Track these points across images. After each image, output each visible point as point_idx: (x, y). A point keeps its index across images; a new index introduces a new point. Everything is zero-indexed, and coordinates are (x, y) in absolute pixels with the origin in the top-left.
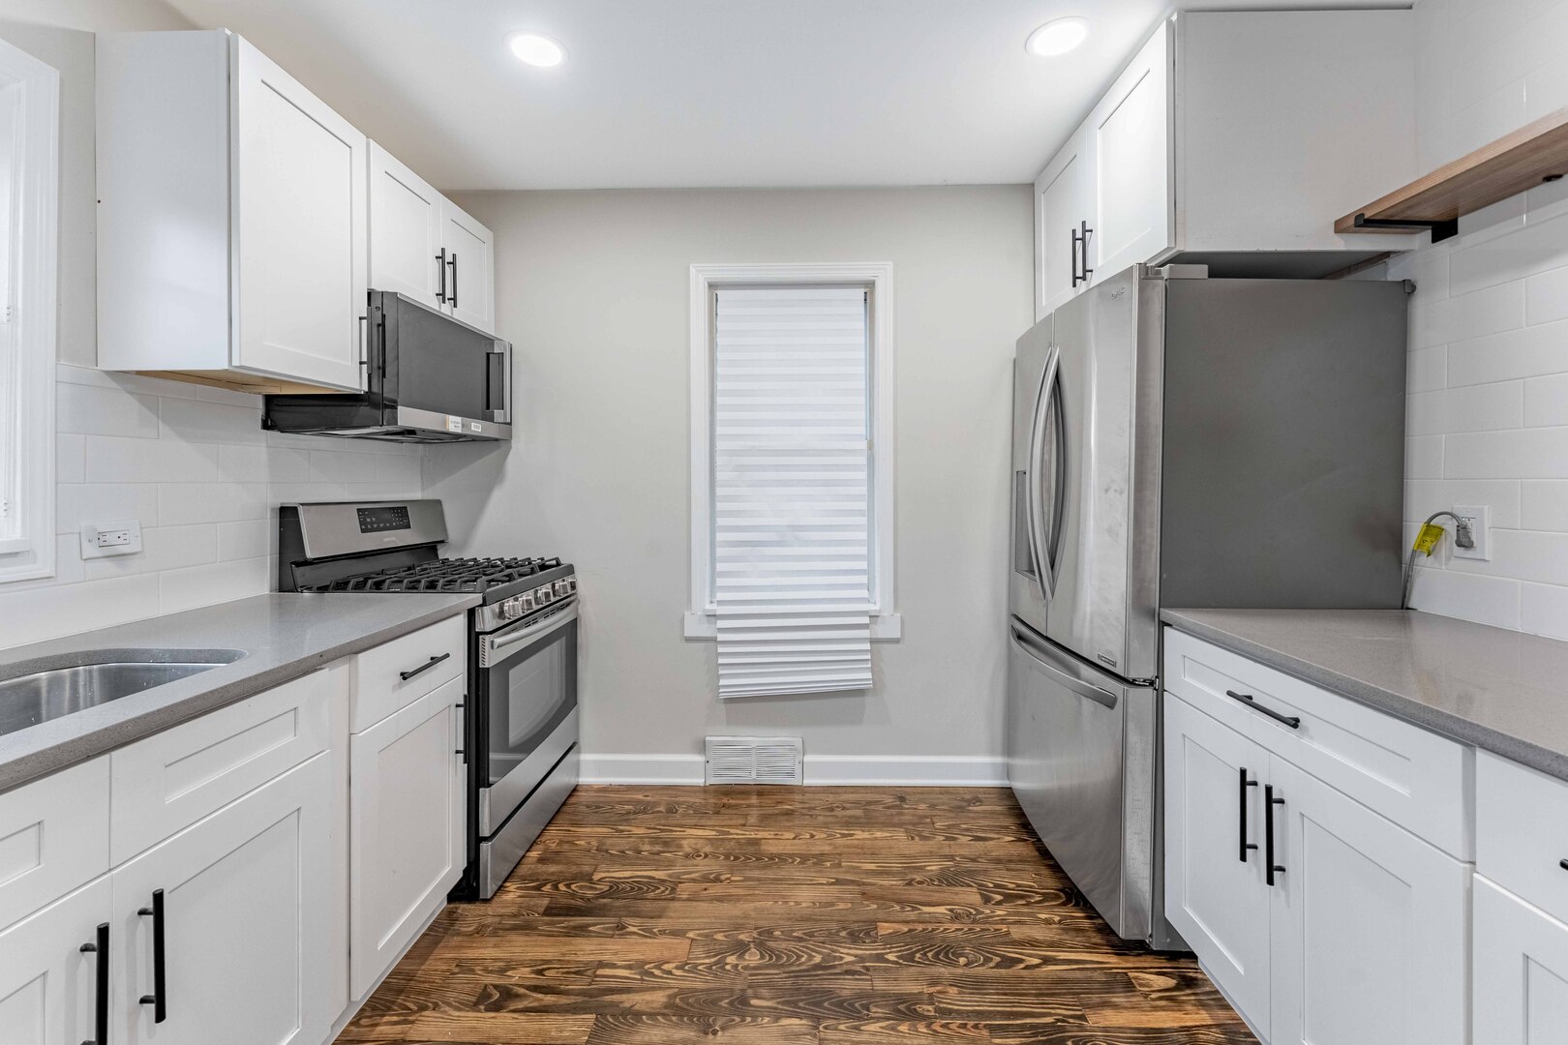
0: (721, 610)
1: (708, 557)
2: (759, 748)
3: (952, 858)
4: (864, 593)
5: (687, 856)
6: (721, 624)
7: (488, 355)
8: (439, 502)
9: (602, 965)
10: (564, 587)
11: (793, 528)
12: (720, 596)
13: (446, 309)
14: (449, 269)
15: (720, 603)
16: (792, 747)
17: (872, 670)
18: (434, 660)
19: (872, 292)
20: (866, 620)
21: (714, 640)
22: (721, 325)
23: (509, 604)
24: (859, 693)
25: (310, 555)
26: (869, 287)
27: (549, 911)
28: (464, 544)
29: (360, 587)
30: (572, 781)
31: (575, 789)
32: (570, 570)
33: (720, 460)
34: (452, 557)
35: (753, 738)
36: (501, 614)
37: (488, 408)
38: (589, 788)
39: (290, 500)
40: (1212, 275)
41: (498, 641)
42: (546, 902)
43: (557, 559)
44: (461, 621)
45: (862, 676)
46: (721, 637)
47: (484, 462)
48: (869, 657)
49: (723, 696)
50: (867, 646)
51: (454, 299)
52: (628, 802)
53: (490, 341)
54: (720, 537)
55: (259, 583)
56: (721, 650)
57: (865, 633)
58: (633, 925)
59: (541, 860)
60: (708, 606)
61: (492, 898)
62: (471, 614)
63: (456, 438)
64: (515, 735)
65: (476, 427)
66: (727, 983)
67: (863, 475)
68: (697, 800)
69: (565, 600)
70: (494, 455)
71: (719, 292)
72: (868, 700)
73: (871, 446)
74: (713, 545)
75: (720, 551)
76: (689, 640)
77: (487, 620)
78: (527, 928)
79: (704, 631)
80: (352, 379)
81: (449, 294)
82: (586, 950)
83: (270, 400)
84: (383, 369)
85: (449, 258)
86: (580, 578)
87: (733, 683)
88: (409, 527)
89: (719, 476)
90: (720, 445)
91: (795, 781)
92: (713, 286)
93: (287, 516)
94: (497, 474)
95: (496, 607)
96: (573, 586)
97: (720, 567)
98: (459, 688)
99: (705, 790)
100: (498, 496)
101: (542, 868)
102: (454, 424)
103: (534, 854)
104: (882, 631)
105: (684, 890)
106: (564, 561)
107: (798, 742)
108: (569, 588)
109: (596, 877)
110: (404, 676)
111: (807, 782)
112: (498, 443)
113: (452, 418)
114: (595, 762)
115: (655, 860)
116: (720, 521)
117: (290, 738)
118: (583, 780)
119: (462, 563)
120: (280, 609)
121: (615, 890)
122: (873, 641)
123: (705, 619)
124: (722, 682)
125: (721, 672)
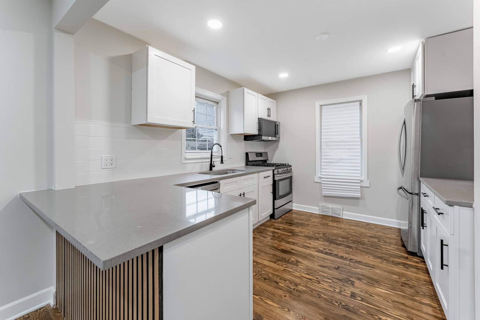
0: (322, 176)
1: (320, 165)
2: (331, 208)
3: (375, 235)
4: (359, 175)
5: (312, 222)
6: (322, 179)
7: (275, 125)
8: (267, 152)
9: (294, 230)
10: (289, 169)
11: (340, 159)
12: (322, 173)
13: (269, 118)
14: (269, 110)
15: (322, 175)
16: (340, 209)
17: (361, 193)
18: (268, 176)
19: (362, 103)
20: (359, 181)
21: (321, 183)
22: (323, 114)
23: (279, 170)
24: (357, 198)
25: (250, 160)
26: (361, 102)
27: (285, 223)
28: (271, 160)
29: (257, 165)
30: (291, 208)
31: (292, 210)
32: (291, 166)
33: (322, 144)
34: (269, 162)
35: (331, 206)
36: (278, 172)
37: (275, 135)
38: (294, 210)
39: (247, 152)
40: (436, 99)
41: (278, 176)
42: (285, 222)
43: (288, 164)
44: (272, 171)
45: (358, 195)
46: (322, 182)
47: (275, 145)
48: (360, 190)
49: (323, 195)
50: (360, 188)
51: (270, 116)
52: (302, 213)
53: (276, 122)
54: (322, 160)
55: (243, 164)
56: (322, 185)
57: (359, 185)
58: (300, 227)
59: (285, 217)
60: (320, 175)
61: (277, 219)
62: (273, 170)
63: (270, 141)
64: (281, 194)
65: (274, 139)
66: (315, 236)
67: (359, 147)
68: (317, 216)
69: (290, 171)
70: (277, 143)
71: (322, 107)
72: (360, 201)
73: (361, 140)
74: (321, 162)
75: (322, 164)
76: (315, 182)
77: (276, 172)
78: (282, 223)
79: (319, 181)
80: (256, 132)
81: (269, 115)
82: (291, 228)
83: (245, 136)
84: (260, 130)
85: (269, 109)
86: (293, 168)
87: (325, 193)
88: (262, 157)
89: (322, 147)
90: (322, 141)
91: (341, 217)
92: (321, 106)
93: (247, 154)
94: (277, 147)
95: (277, 170)
96: (291, 169)
97: (322, 167)
98: (271, 183)
99: (319, 215)
100: (277, 151)
101: (285, 218)
102: (270, 138)
103: (284, 216)
104: (364, 185)
105: (310, 226)
106: (289, 164)
107: (341, 208)
108: (290, 169)
109: (294, 221)
110: (265, 177)
111: (343, 218)
112: (277, 141)
113: (270, 137)
114: (296, 205)
115: (306, 221)
116: (323, 157)
117: (253, 181)
118: (293, 209)
119: (271, 163)
120: (246, 168)
121: (297, 223)
122: (361, 187)
123: (319, 178)
124: (323, 192)
125: (323, 190)
